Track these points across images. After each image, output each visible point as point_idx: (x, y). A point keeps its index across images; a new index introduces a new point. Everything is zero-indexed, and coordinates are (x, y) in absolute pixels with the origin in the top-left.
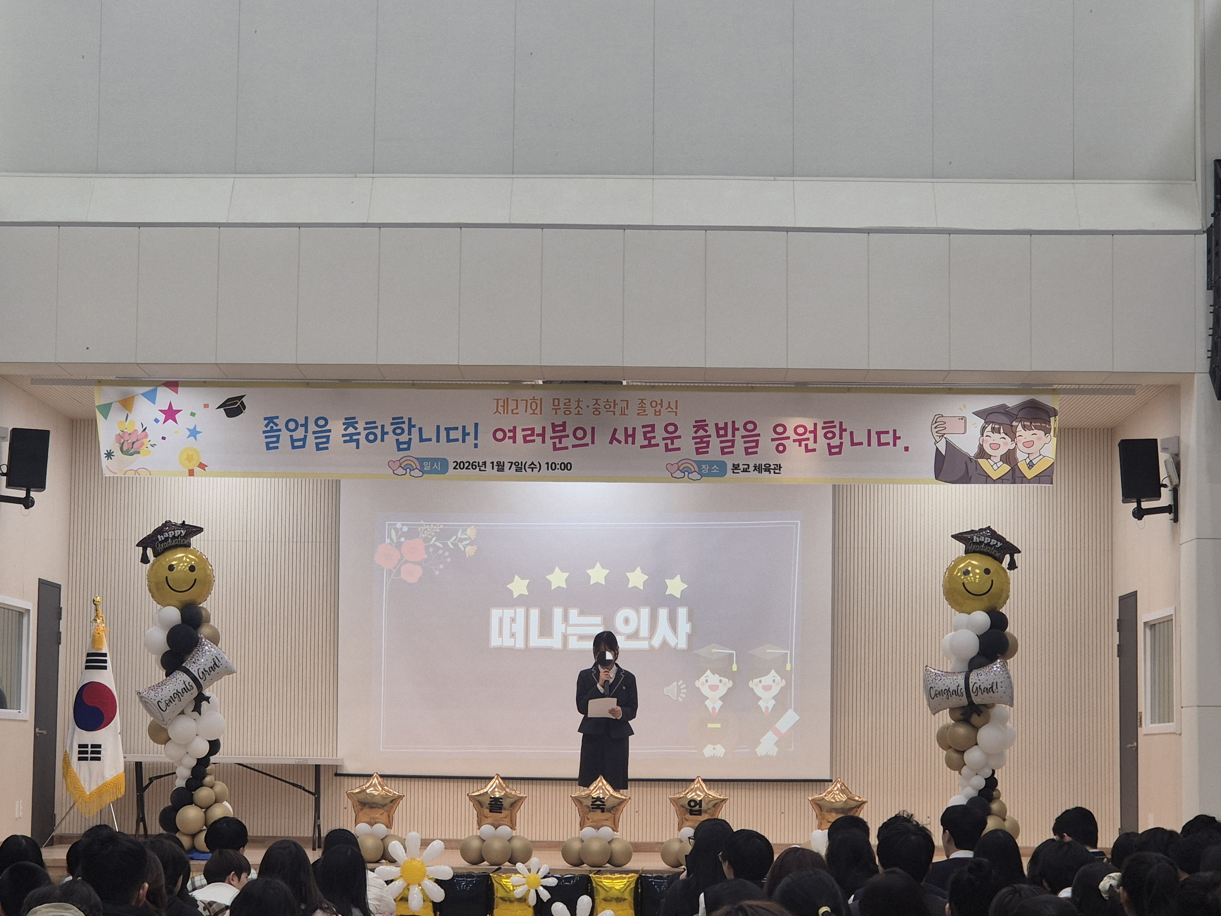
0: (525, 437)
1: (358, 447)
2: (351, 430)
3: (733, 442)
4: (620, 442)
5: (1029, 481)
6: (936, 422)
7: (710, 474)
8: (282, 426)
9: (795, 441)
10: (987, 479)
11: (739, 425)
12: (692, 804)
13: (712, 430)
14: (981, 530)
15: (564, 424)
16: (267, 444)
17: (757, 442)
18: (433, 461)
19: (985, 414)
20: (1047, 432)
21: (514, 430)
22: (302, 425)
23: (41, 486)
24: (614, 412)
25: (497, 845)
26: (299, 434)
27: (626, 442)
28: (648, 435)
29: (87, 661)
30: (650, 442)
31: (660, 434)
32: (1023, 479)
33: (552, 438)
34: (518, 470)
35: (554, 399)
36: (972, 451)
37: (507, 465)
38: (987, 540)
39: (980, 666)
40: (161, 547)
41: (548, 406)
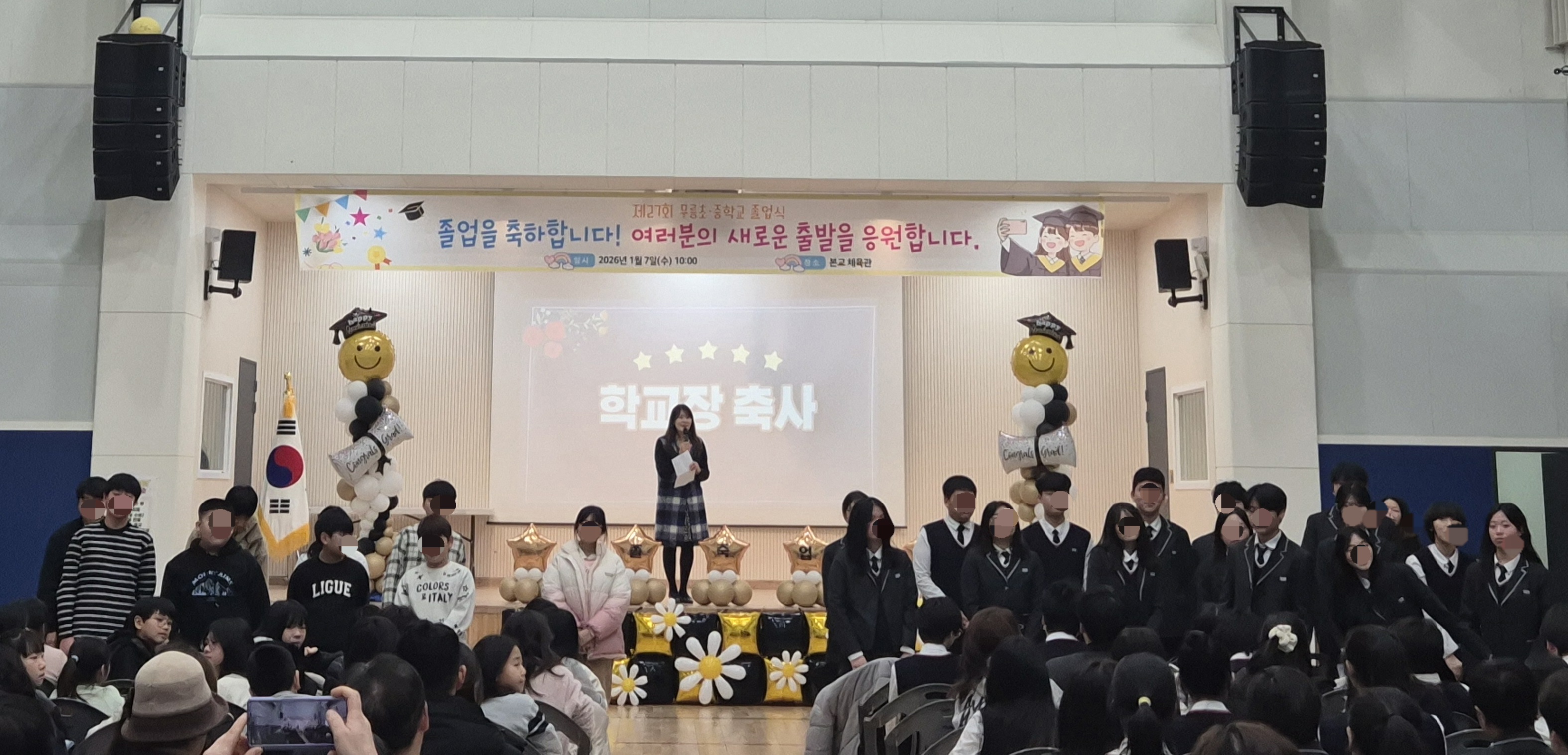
0: (658, 236)
1: (519, 245)
2: (513, 231)
3: (830, 240)
4: (736, 240)
5: (1082, 274)
6: (1001, 224)
7: (812, 267)
9: (882, 240)
10: (1045, 272)
11: (836, 226)
12: (804, 550)
13: (813, 231)
14: (1042, 316)
15: (690, 226)
16: (443, 242)
17: (851, 240)
18: (582, 256)
19: (1042, 218)
20: (1096, 232)
21: (649, 231)
22: (471, 227)
23: (248, 278)
24: (732, 216)
26: (470, 234)
27: (742, 240)
28: (761, 235)
29: (280, 428)
30: (761, 241)
31: (770, 234)
32: (1076, 273)
33: (681, 237)
34: (653, 264)
35: (682, 205)
36: (1032, 249)
37: (644, 260)
38: (1048, 324)
39: (1047, 431)
40: (351, 330)
41: (678, 211)
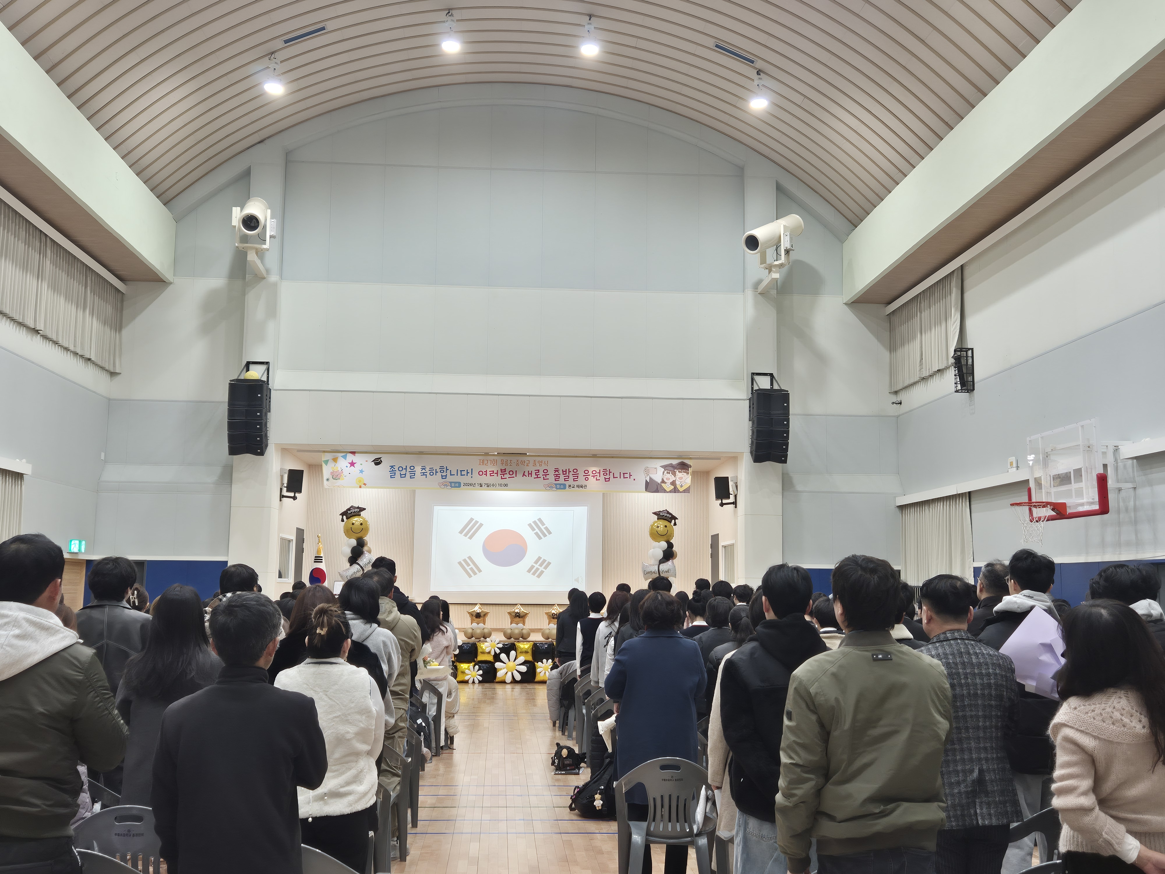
0: (490, 474)
1: (426, 477)
2: (424, 471)
3: (569, 476)
4: (526, 476)
5: (681, 492)
6: (646, 470)
7: (560, 489)
8: (396, 469)
9: (592, 476)
10: (665, 491)
11: (571, 470)
12: (554, 615)
13: (561, 472)
14: (663, 511)
15: (505, 469)
16: (391, 476)
17: (578, 476)
18: (455, 483)
19: (665, 467)
20: (688, 473)
21: (486, 472)
22: (404, 469)
23: (300, 491)
24: (524, 465)
25: (478, 631)
26: (403, 472)
27: (529, 476)
28: (537, 474)
29: (315, 560)
30: (537, 476)
31: (541, 473)
32: (679, 491)
33: (501, 474)
34: (488, 486)
35: (502, 460)
36: (659, 481)
37: (483, 485)
38: (666, 515)
39: (663, 562)
40: (349, 515)
41: (499, 462)
